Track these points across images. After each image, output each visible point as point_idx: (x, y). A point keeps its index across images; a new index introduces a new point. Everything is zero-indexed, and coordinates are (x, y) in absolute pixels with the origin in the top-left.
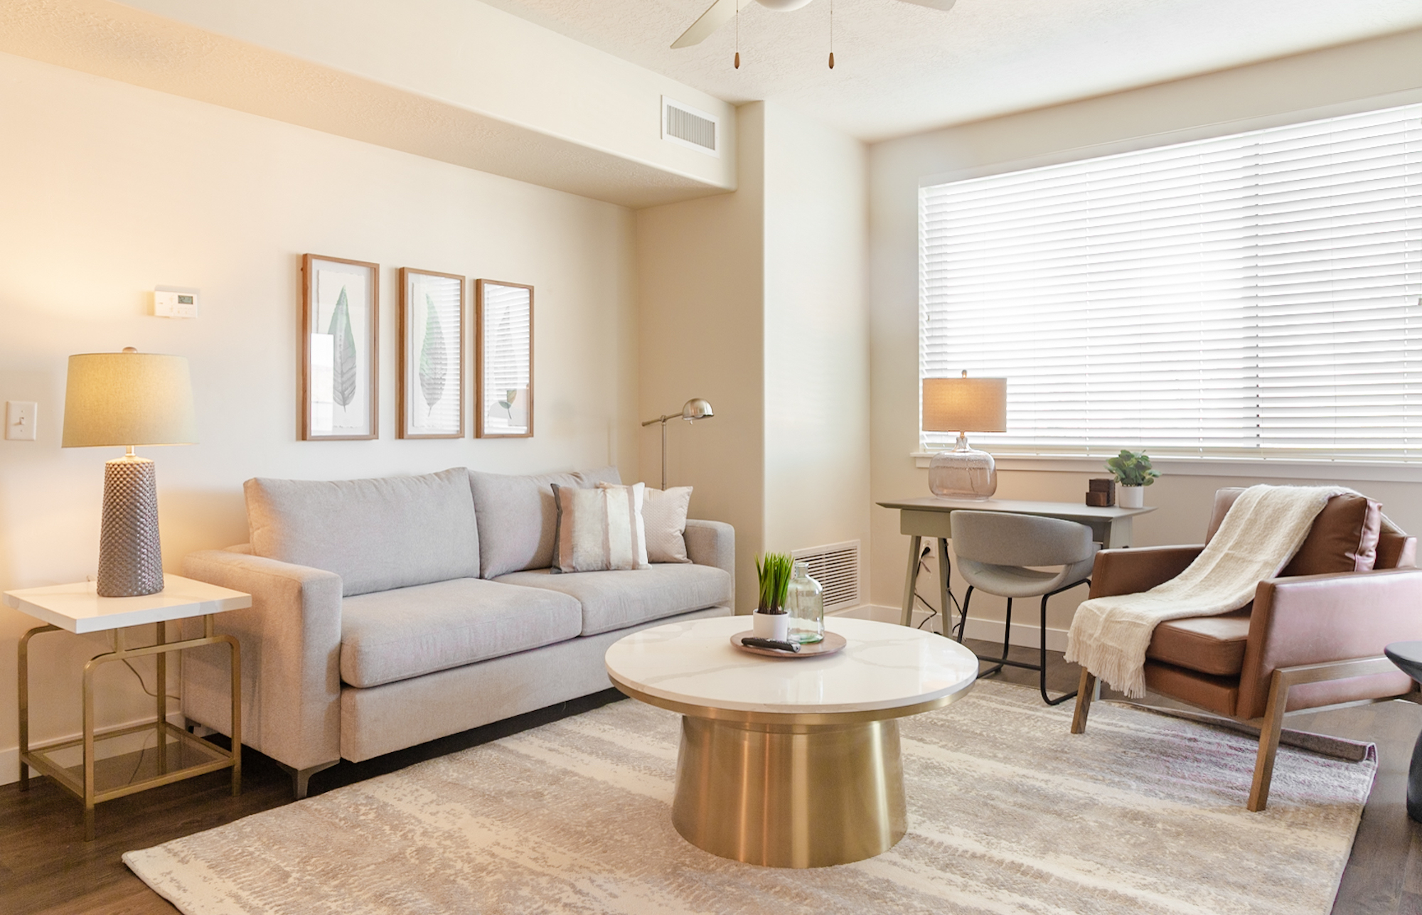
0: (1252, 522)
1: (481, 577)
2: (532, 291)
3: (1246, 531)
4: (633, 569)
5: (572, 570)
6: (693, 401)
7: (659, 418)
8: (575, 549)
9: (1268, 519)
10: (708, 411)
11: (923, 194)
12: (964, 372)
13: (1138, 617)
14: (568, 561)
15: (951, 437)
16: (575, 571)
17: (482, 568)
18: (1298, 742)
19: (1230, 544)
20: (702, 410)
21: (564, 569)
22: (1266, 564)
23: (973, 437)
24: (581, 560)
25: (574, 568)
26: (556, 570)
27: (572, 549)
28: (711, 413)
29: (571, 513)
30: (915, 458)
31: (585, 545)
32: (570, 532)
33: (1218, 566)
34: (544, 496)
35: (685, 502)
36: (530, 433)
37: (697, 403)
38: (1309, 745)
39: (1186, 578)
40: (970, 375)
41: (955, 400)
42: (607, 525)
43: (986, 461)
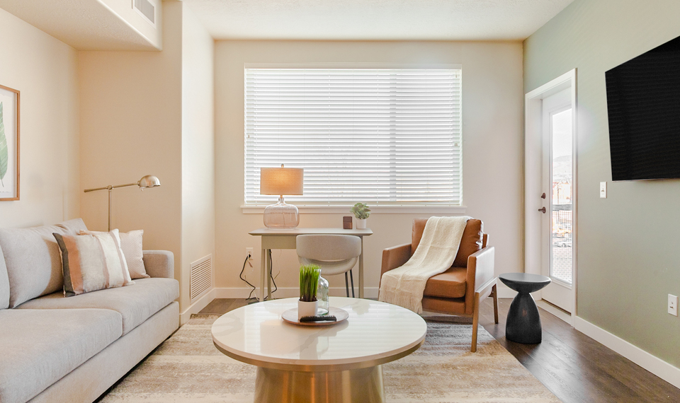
0: (438, 232)
1: (10, 307)
2: (17, 94)
3: (436, 236)
4: (123, 286)
5: (82, 292)
6: (147, 177)
7: (106, 186)
8: (84, 278)
9: (444, 231)
10: (158, 183)
11: (246, 71)
12: (283, 165)
13: (417, 277)
14: (80, 286)
15: (276, 197)
16: (84, 292)
17: (11, 301)
18: (451, 320)
19: (431, 242)
20: (154, 182)
21: (76, 292)
22: (451, 249)
23: (287, 198)
24: (89, 285)
25: (83, 291)
26: (71, 294)
27: (82, 277)
28: (159, 184)
29: (76, 253)
30: (242, 208)
31: (91, 273)
32: (78, 267)
33: (429, 252)
34: (49, 243)
35: (141, 240)
36: (17, 197)
37: (149, 178)
38: (455, 321)
39: (415, 258)
40: (285, 167)
41: (282, 178)
42: (104, 259)
43: (294, 209)
